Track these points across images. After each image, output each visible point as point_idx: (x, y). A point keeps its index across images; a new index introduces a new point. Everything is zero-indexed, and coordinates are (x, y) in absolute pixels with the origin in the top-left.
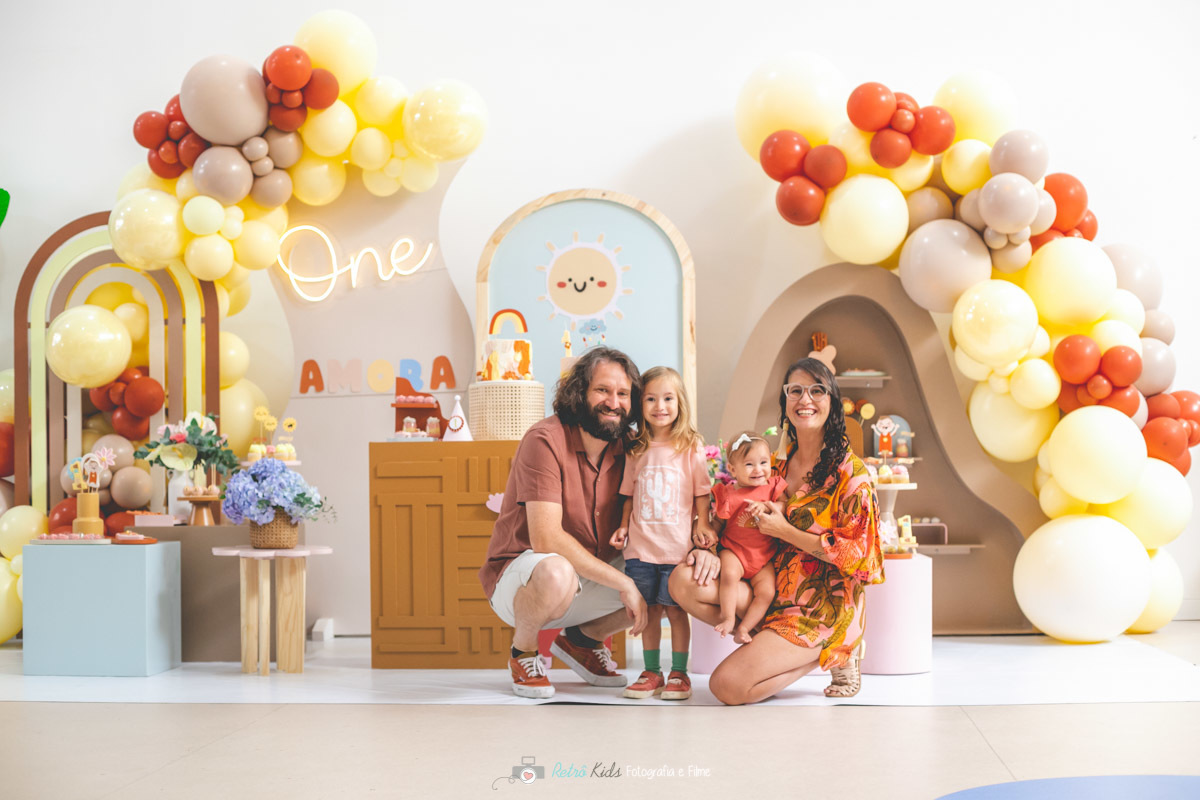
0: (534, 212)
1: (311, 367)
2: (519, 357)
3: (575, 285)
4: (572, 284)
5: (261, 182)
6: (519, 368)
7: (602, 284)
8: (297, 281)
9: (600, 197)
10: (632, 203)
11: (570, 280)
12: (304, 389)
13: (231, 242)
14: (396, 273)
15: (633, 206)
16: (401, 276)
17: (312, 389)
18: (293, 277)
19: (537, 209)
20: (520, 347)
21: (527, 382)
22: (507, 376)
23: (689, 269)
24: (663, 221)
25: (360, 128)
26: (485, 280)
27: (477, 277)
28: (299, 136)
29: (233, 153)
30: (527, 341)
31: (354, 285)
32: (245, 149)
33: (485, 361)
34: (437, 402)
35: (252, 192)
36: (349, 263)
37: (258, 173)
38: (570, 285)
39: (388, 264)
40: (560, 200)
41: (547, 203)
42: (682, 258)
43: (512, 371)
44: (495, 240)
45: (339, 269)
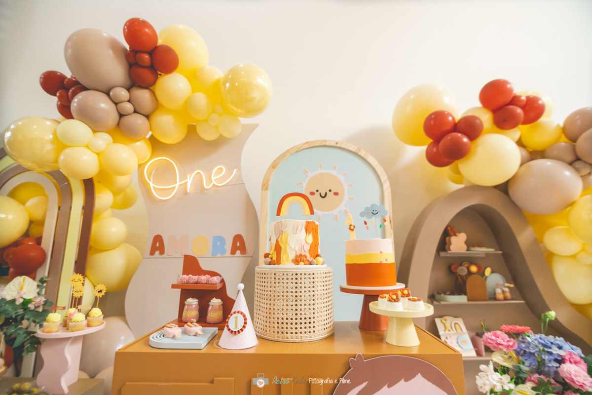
0: (297, 152)
1: (158, 239)
2: (310, 239)
3: (320, 194)
4: (318, 193)
5: (125, 120)
6: (310, 250)
7: (336, 194)
8: (153, 187)
9: (334, 145)
10: (353, 148)
11: (317, 191)
12: (152, 253)
13: (98, 154)
14: (214, 184)
15: (354, 151)
16: (217, 186)
17: (157, 252)
18: (152, 185)
19: (298, 150)
20: (311, 228)
21: (319, 268)
22: (297, 260)
23: (387, 186)
24: (371, 159)
25: (194, 91)
26: (267, 189)
27: (262, 187)
28: (153, 93)
29: (103, 97)
30: (317, 223)
31: (188, 191)
32: (111, 94)
33: (274, 242)
34: (223, 281)
35: (118, 124)
36: (187, 178)
37: (123, 113)
38: (317, 194)
39: (210, 180)
40: (312, 146)
41: (304, 147)
42: (383, 180)
43: (303, 254)
44: (274, 166)
45: (180, 182)
